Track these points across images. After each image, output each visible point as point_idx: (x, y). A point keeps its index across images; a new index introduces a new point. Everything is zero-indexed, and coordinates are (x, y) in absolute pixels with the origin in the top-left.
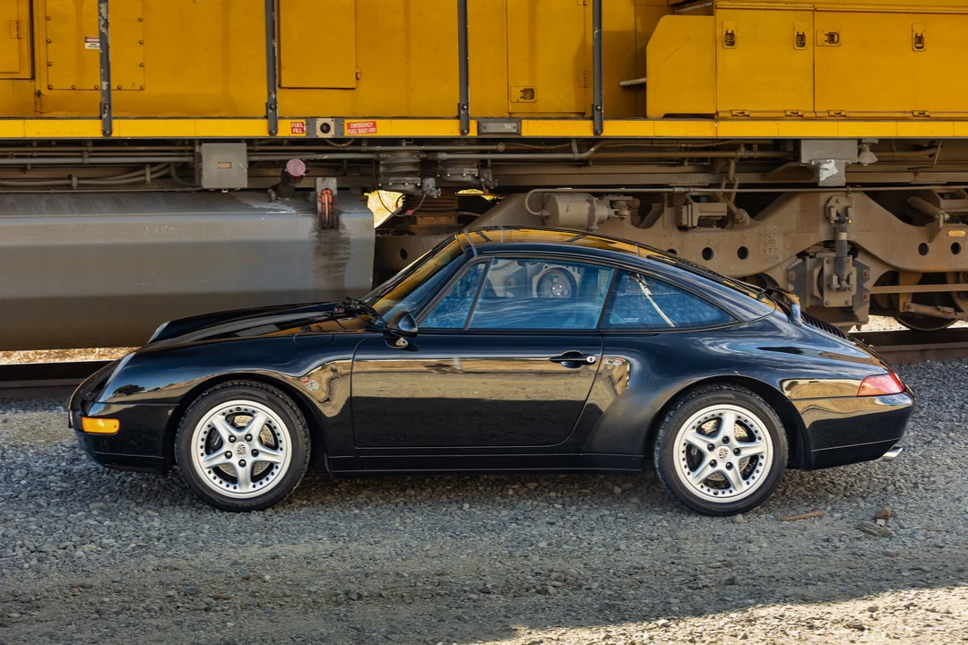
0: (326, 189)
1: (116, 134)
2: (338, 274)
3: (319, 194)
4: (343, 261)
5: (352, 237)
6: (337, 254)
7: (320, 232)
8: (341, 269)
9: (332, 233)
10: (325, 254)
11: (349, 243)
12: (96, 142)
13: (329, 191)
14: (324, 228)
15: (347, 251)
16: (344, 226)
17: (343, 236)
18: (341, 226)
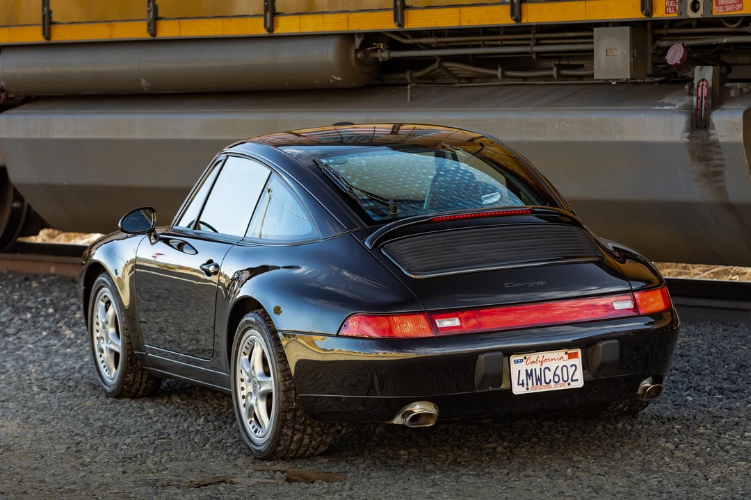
0: (703, 80)
1: (525, 21)
2: (719, 184)
3: (696, 86)
4: (719, 169)
5: (721, 140)
6: (711, 159)
7: (691, 132)
8: (719, 178)
9: (702, 133)
10: (701, 159)
11: (719, 147)
12: (507, 30)
13: (705, 83)
14: (697, 127)
15: (720, 156)
16: (713, 125)
17: (712, 138)
18: (711, 125)
